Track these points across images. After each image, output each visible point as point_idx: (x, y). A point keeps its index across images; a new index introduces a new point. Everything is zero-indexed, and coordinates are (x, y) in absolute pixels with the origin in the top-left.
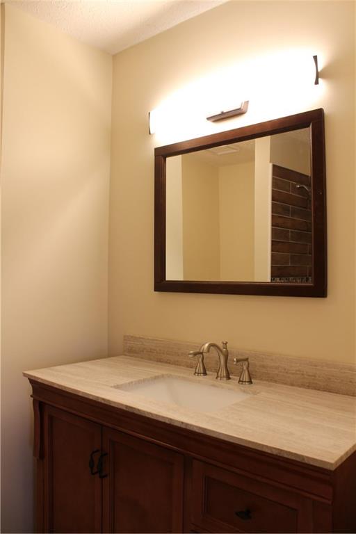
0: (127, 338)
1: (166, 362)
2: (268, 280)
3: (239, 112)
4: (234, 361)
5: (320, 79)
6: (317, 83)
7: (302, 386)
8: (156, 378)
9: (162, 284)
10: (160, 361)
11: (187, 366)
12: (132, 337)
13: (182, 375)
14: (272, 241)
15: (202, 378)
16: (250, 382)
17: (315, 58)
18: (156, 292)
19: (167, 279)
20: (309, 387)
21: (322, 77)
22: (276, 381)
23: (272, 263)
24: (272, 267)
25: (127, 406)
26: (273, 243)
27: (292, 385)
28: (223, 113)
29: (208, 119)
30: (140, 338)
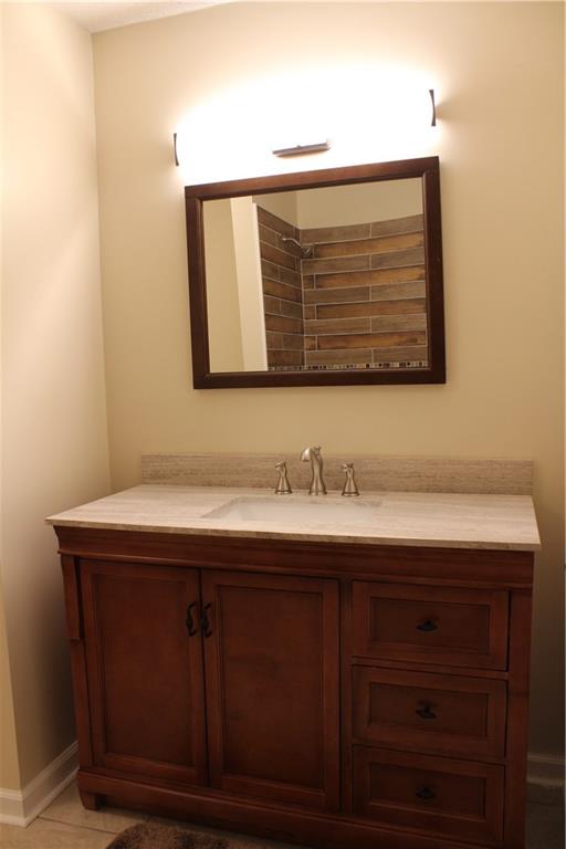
0: (145, 460)
1: (220, 485)
2: (266, 369)
3: (321, 148)
4: (343, 467)
5: (437, 121)
6: (434, 124)
7: (419, 490)
8: (233, 503)
9: (205, 379)
10: (209, 484)
11: (254, 487)
12: (157, 456)
13: (262, 496)
14: (266, 315)
15: (287, 496)
16: (357, 493)
17: (432, 92)
18: (196, 391)
19: (212, 371)
20: (428, 491)
21: (440, 118)
22: (384, 490)
23: (268, 347)
24: (268, 351)
25: (258, 533)
26: (267, 317)
27: (407, 491)
28: (299, 148)
29: (275, 153)
30: (171, 456)
